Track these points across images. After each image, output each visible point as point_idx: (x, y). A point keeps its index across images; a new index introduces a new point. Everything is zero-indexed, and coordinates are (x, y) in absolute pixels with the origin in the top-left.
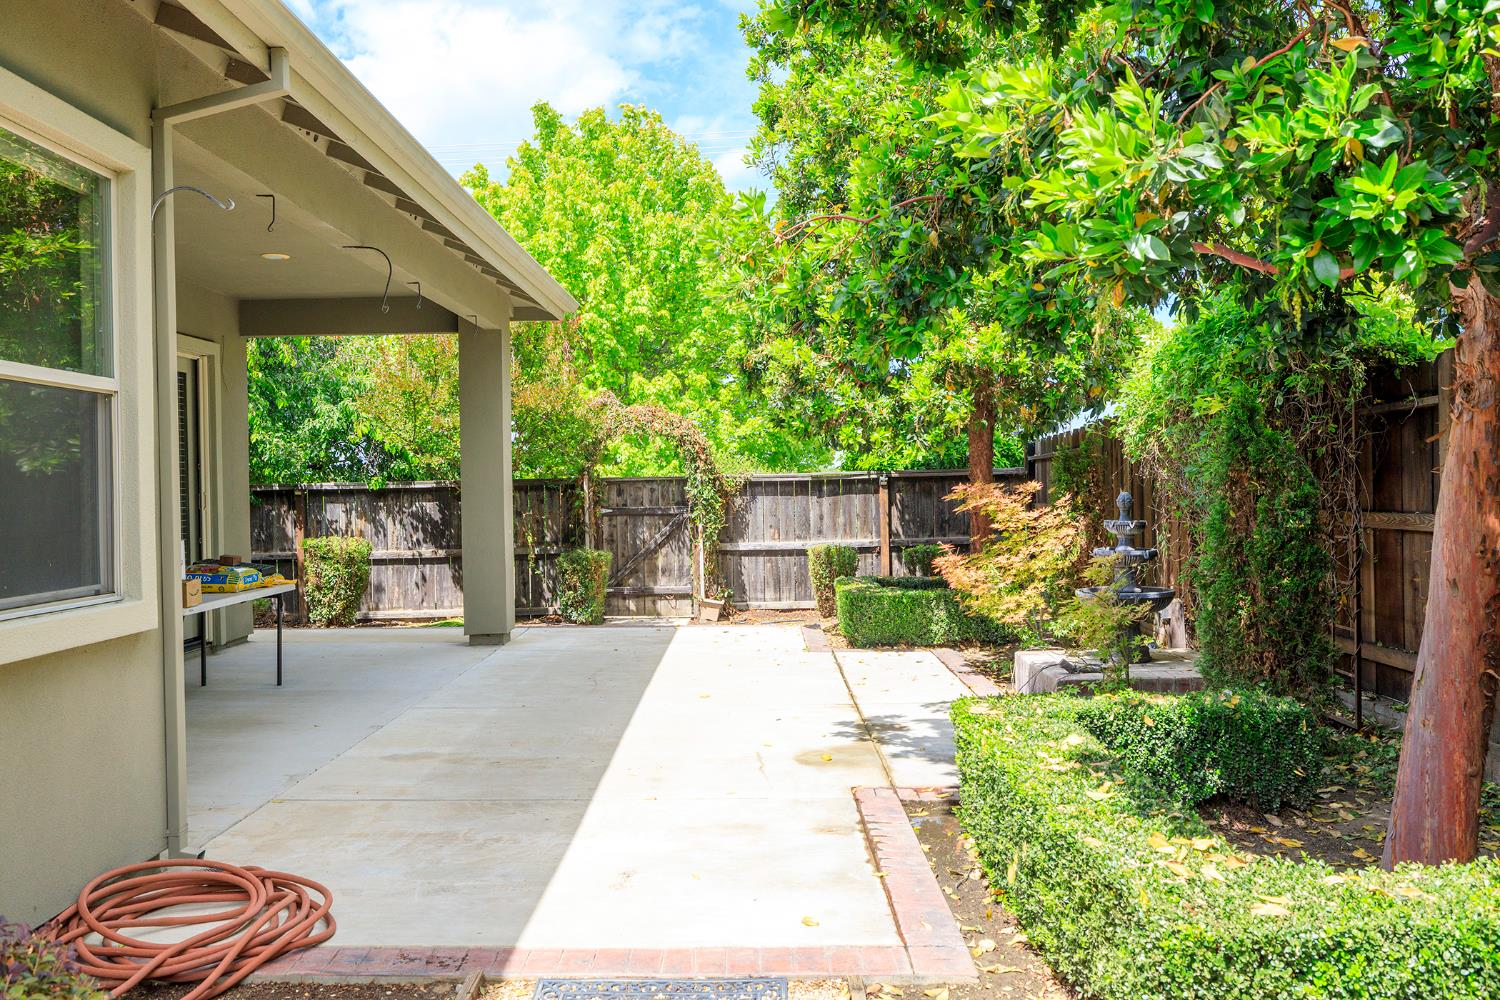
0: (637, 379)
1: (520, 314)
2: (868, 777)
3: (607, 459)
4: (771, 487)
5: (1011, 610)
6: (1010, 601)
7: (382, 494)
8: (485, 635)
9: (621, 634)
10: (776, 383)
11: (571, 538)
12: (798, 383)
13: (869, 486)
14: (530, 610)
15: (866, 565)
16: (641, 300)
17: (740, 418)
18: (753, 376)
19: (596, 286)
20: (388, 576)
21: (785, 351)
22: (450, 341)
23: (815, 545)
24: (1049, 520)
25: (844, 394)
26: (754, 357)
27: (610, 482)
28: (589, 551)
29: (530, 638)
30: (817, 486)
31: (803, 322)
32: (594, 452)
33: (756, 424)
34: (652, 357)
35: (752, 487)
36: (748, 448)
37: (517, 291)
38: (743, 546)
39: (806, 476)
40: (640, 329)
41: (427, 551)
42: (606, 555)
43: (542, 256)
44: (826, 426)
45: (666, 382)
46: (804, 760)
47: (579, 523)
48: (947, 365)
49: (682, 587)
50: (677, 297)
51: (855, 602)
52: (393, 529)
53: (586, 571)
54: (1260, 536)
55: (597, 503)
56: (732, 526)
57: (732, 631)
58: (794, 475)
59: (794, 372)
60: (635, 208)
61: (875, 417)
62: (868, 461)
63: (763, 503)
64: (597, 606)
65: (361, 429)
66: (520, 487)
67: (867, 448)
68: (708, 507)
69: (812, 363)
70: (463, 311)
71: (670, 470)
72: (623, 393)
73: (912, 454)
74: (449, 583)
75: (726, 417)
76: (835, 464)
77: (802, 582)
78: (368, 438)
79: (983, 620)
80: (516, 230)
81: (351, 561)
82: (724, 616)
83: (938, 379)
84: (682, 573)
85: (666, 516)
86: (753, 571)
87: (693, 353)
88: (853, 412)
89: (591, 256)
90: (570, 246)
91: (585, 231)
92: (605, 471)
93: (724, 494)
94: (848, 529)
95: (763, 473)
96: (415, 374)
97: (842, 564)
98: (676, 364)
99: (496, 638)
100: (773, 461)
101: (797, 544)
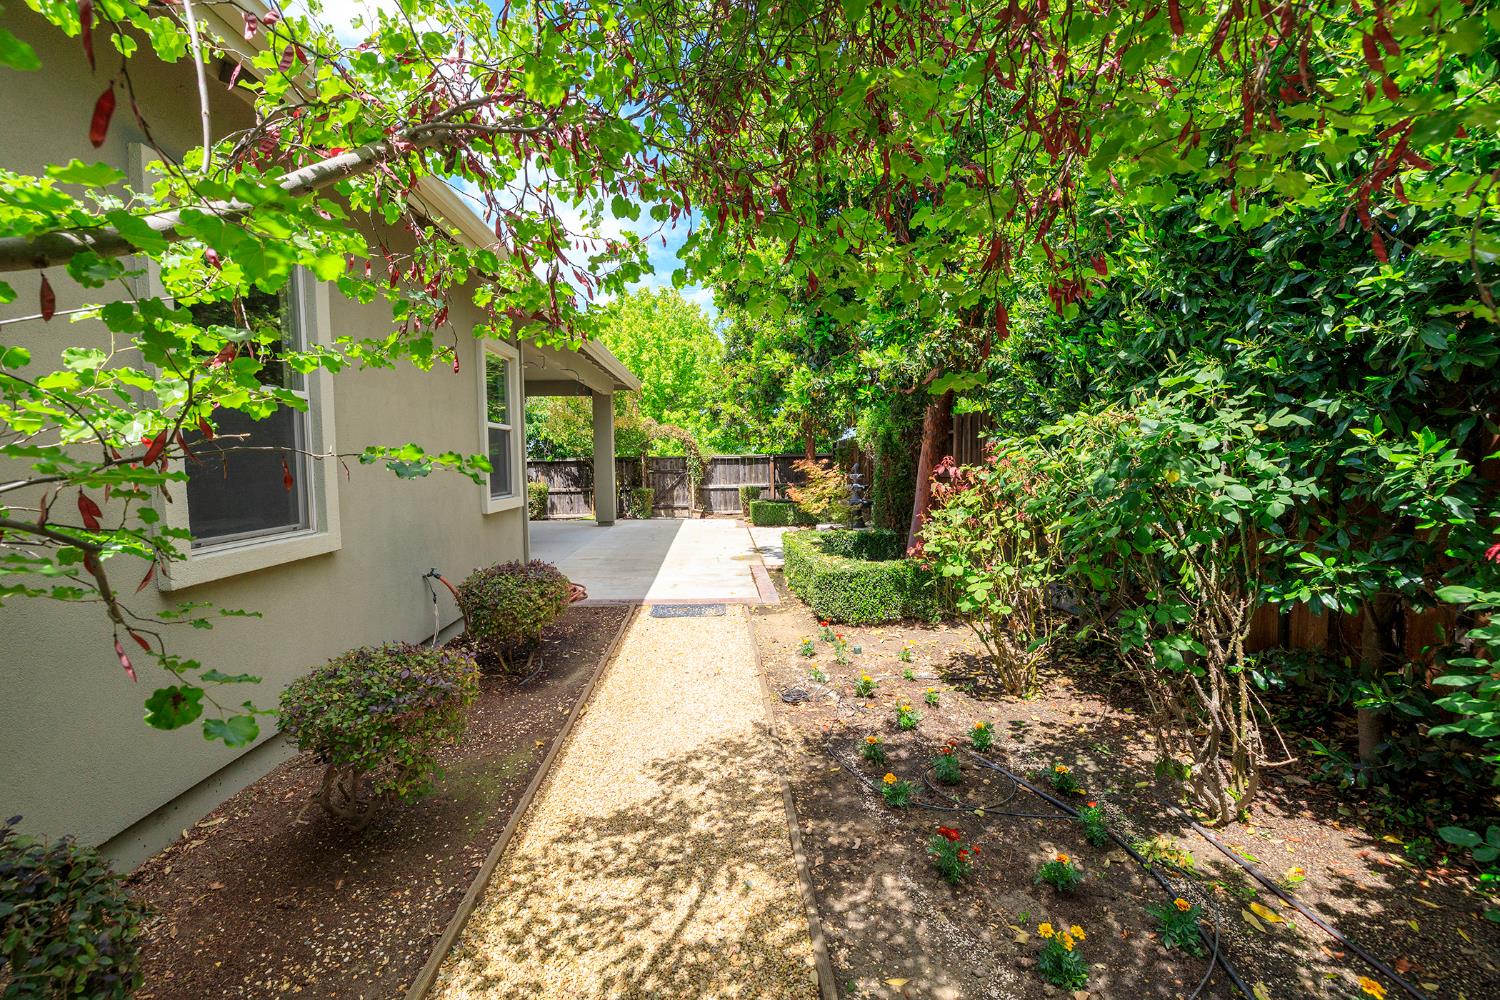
0: (666, 413)
1: (617, 388)
2: (756, 563)
3: (651, 447)
4: (723, 461)
5: (815, 509)
6: (815, 505)
7: (551, 464)
8: (604, 522)
9: (662, 522)
10: (724, 420)
11: (636, 483)
12: (733, 420)
13: (765, 461)
14: (621, 515)
15: (763, 495)
16: (668, 377)
17: (710, 430)
18: (715, 415)
19: (647, 371)
20: (555, 499)
21: (729, 408)
22: (587, 403)
23: (741, 486)
24: (831, 474)
25: (752, 424)
26: (716, 407)
27: (653, 459)
28: (644, 488)
29: (621, 525)
30: (744, 461)
31: (736, 395)
32: (647, 445)
33: (716, 433)
34: (671, 402)
35: (715, 461)
36: (713, 443)
37: (616, 378)
38: (711, 486)
39: (738, 457)
40: (668, 390)
41: (572, 489)
42: (652, 490)
43: (622, 357)
44: (745, 436)
45: (679, 414)
46: (734, 559)
47: (640, 476)
48: (791, 413)
49: (685, 504)
50: (683, 375)
51: (757, 508)
52: (558, 480)
53: (641, 496)
54: (891, 478)
55: (647, 467)
56: (707, 478)
57: (707, 521)
58: (734, 456)
59: (732, 415)
60: (664, 335)
61: (764, 433)
62: (765, 451)
63: (720, 468)
64: (649, 512)
65: (544, 434)
66: (619, 460)
67: (762, 445)
68: (696, 470)
69: (740, 412)
70: (595, 388)
71: (679, 453)
72: (659, 419)
73: (779, 449)
74: (582, 503)
75: (704, 430)
76: (751, 453)
77: (737, 502)
78: (546, 439)
79: (806, 514)
80: (610, 345)
81: (540, 493)
82: (703, 517)
83: (787, 418)
84: (685, 499)
85: (678, 473)
86: (715, 497)
87: (690, 401)
88: (756, 431)
89: (645, 357)
90: (636, 353)
91: (641, 345)
92: (651, 454)
93: (702, 463)
94: (757, 479)
95: (720, 455)
96: (569, 412)
97: (754, 493)
98: (684, 405)
99: (609, 523)
100: (724, 449)
101: (734, 486)
